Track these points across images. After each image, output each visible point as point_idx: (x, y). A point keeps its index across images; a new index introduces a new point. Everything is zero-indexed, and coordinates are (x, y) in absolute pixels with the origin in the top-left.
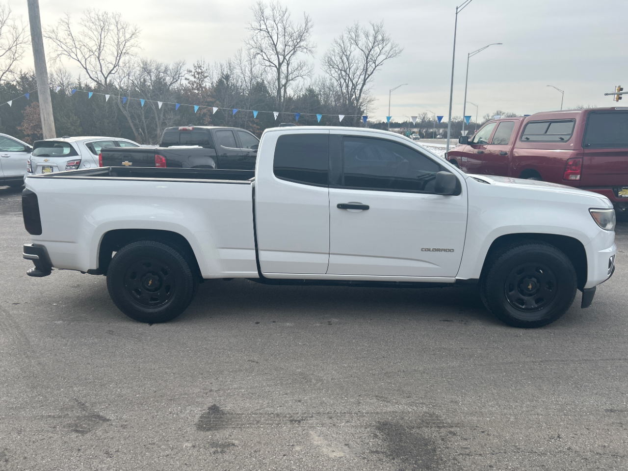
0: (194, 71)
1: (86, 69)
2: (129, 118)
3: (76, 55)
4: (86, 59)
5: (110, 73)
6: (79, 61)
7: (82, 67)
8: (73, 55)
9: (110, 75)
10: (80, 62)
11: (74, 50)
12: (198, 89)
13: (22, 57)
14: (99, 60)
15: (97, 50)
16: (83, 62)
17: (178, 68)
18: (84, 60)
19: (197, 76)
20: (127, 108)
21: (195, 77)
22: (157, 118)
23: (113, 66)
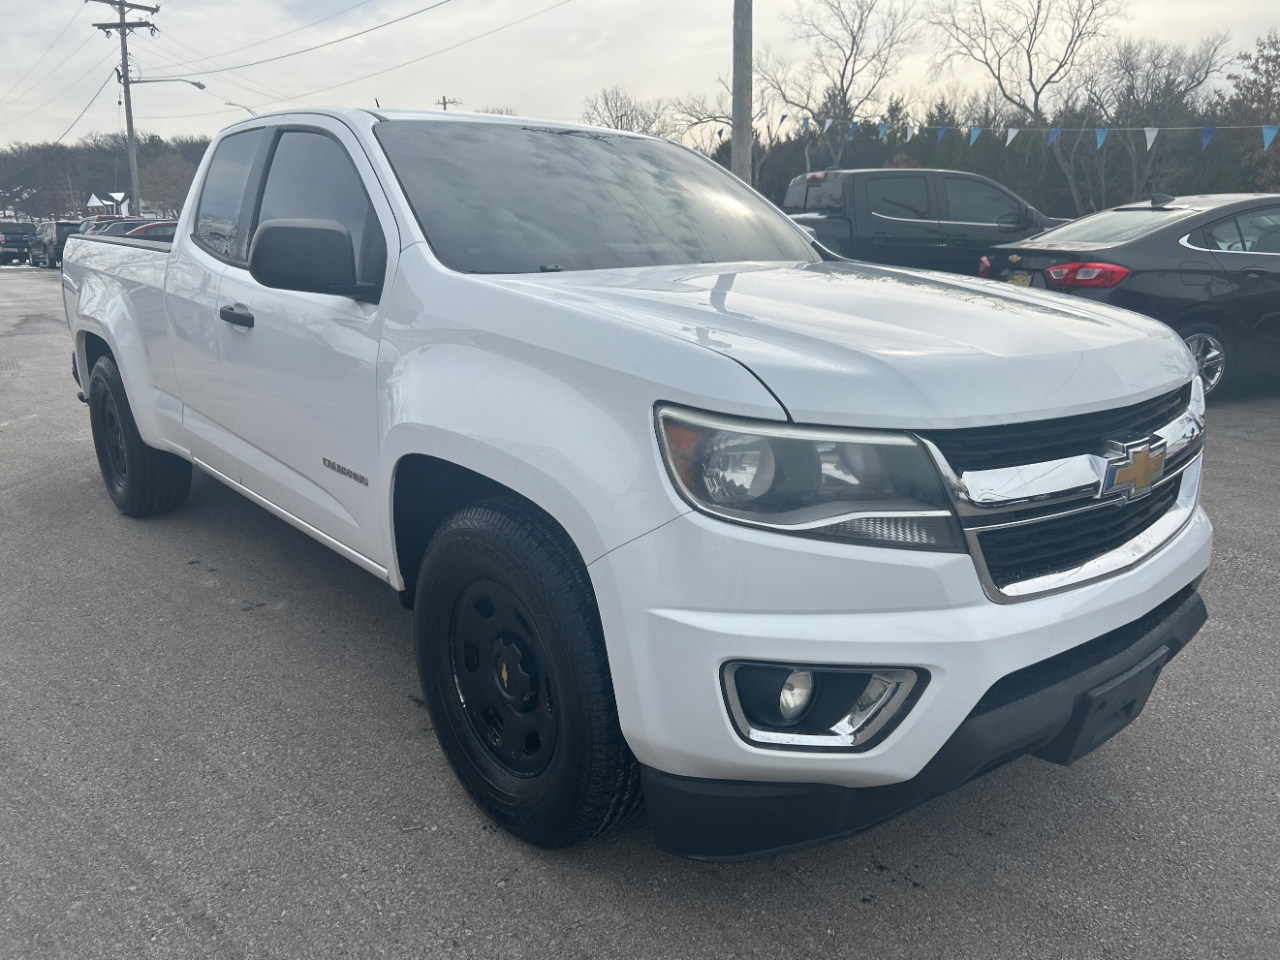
0: (1255, 55)
1: (998, 78)
2: (1070, 178)
3: (984, 53)
4: (1000, 59)
5: (1048, 81)
6: (987, 63)
7: (991, 75)
8: (978, 53)
9: (1048, 86)
10: (989, 67)
11: (981, 40)
12: (1260, 101)
13: (898, 69)
14: (1029, 57)
15: (1027, 34)
16: (994, 66)
17: (1208, 52)
18: (998, 58)
19: (1262, 67)
20: (1072, 157)
21: (1255, 69)
22: (1135, 174)
23: (1058, 64)
